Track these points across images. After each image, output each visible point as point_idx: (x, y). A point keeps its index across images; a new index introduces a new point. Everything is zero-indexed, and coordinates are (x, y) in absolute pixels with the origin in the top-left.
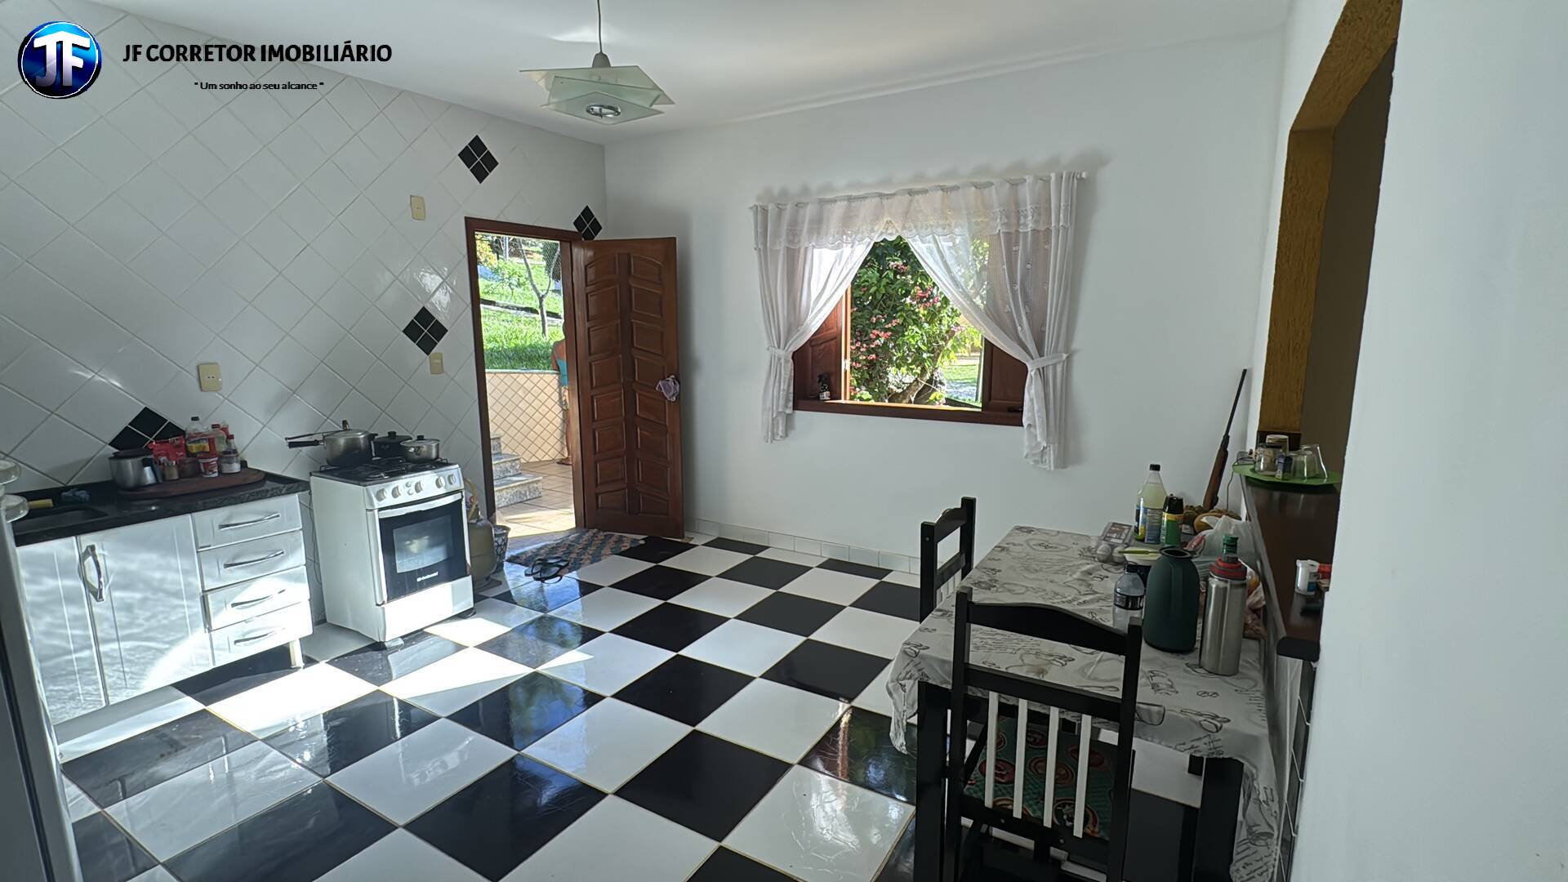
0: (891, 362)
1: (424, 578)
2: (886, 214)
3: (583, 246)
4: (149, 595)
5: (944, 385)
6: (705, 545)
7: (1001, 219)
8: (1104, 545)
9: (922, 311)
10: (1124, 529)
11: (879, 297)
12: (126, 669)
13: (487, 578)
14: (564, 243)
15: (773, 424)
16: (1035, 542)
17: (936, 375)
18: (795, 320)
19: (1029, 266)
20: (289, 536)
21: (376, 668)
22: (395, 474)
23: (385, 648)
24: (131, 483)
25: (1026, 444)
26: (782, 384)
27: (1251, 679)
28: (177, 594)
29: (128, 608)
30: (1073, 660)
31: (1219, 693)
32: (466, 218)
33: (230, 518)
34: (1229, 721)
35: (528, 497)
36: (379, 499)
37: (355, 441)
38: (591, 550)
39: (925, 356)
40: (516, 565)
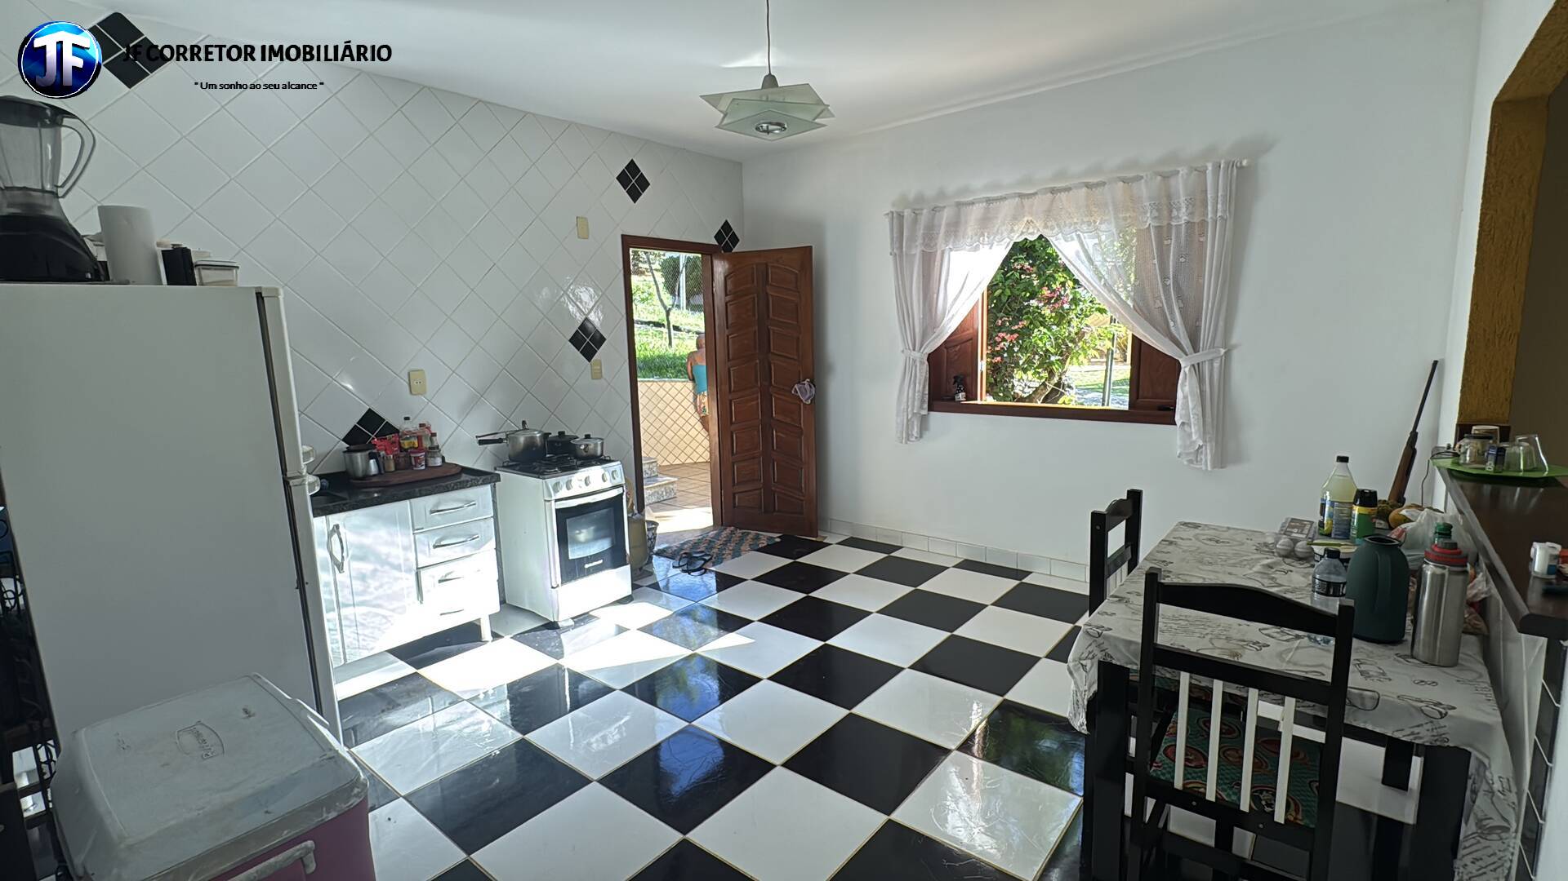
0: (1017, 365)
1: (591, 565)
2: (1026, 214)
3: (722, 258)
4: (379, 567)
5: (1073, 389)
6: (839, 543)
7: (1151, 212)
8: (1284, 540)
9: (1047, 312)
10: (1305, 525)
11: (1004, 299)
12: (360, 632)
13: (641, 569)
14: (705, 257)
15: (908, 425)
16: (1205, 537)
17: (1063, 378)
18: (931, 320)
19: (1182, 260)
20: (482, 523)
21: (553, 644)
22: (570, 468)
23: (558, 628)
24: (360, 473)
25: (1179, 442)
26: (917, 385)
27: (1476, 672)
28: (398, 568)
29: (363, 578)
30: (1268, 646)
31: (1439, 683)
32: (623, 236)
33: (438, 504)
34: (1454, 708)
35: (665, 498)
36: (556, 491)
37: (533, 438)
38: (731, 546)
39: (1053, 358)
40: (662, 558)
